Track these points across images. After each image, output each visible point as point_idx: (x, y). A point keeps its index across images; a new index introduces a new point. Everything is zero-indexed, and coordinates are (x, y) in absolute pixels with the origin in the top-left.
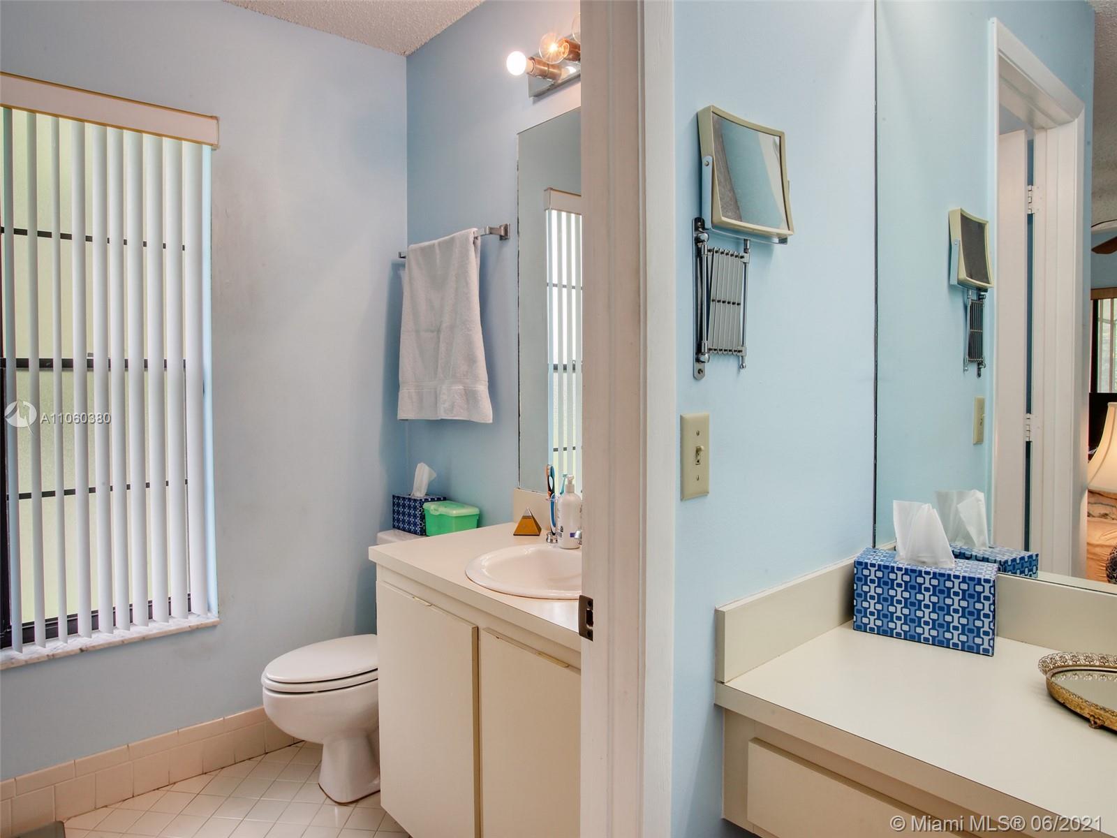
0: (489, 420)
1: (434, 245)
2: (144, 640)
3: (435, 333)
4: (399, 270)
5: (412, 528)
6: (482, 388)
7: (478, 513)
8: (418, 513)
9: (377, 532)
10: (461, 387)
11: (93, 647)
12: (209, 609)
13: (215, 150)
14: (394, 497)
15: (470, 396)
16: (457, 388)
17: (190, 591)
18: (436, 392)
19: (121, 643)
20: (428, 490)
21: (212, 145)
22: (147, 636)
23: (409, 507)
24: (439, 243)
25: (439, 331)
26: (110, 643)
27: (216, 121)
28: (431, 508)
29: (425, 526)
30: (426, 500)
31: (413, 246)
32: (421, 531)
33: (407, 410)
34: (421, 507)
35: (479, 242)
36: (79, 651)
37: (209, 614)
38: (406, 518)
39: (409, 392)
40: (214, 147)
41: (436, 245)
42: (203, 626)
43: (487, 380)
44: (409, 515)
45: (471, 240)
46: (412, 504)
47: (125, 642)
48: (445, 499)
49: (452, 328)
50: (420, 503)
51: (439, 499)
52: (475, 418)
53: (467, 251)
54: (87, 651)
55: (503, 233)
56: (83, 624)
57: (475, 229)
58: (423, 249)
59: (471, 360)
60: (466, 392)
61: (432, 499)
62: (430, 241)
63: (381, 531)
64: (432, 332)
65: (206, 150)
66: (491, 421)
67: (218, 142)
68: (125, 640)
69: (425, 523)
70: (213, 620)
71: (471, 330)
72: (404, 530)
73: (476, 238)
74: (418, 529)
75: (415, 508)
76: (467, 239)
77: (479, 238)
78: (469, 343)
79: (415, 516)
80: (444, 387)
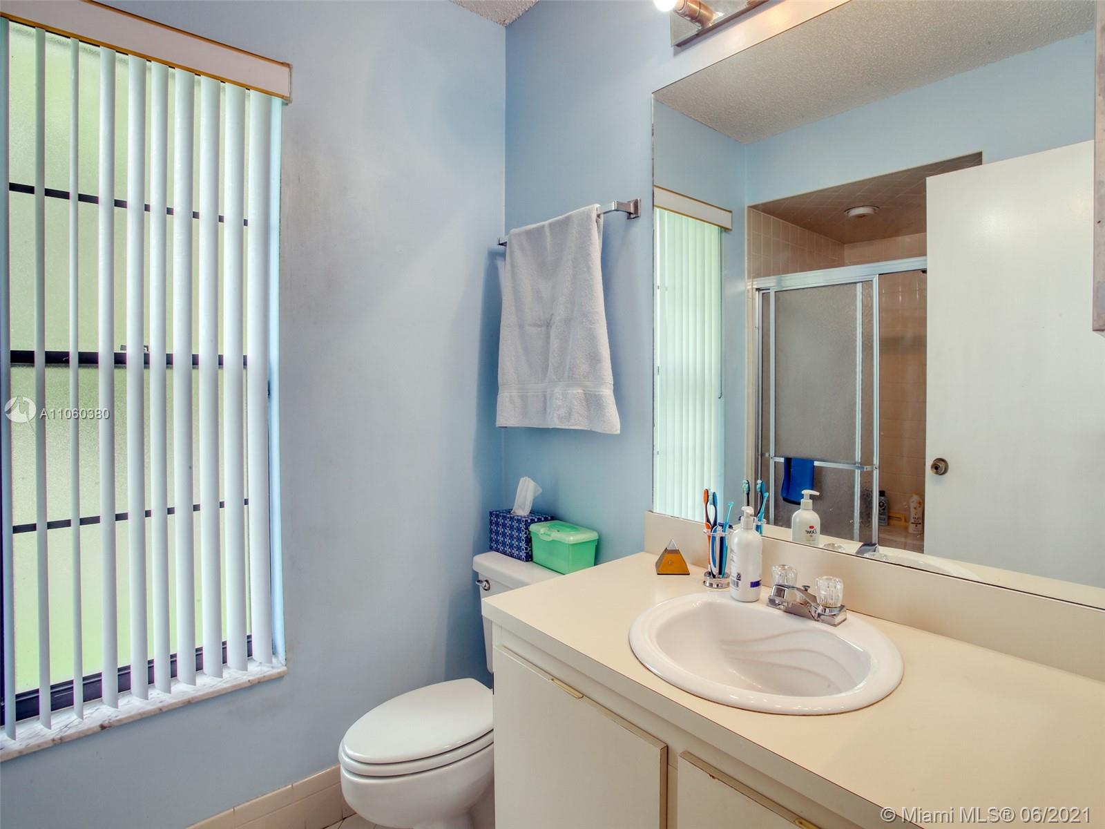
0: (616, 430)
1: (543, 226)
2: (190, 704)
3: (544, 328)
4: (496, 259)
5: (515, 552)
6: (607, 392)
7: (597, 538)
8: (523, 536)
9: (473, 556)
10: (580, 391)
11: (120, 721)
12: (274, 652)
13: (287, 104)
14: (491, 514)
15: (593, 402)
16: (575, 391)
17: (251, 631)
18: (545, 397)
19: (158, 712)
20: (532, 508)
21: (282, 97)
22: (193, 698)
23: (511, 528)
24: (550, 225)
25: (548, 325)
26: (144, 713)
27: (287, 69)
28: (538, 530)
29: (531, 550)
30: (533, 521)
31: (514, 231)
32: (526, 557)
33: (508, 415)
34: (527, 528)
35: (602, 221)
36: (100, 729)
37: (274, 660)
38: (508, 540)
39: (511, 396)
40: (286, 101)
41: (547, 226)
42: (266, 679)
43: (612, 382)
44: (511, 537)
45: (594, 216)
46: (515, 524)
47: (164, 710)
48: (553, 518)
49: (568, 321)
50: (525, 524)
51: (546, 519)
52: (598, 429)
53: (589, 230)
54: (109, 727)
55: (632, 210)
56: (108, 685)
57: (598, 205)
58: (528, 233)
59: (594, 359)
60: (586, 397)
61: (538, 519)
62: (536, 223)
63: (475, 555)
64: (539, 326)
65: (277, 103)
66: (619, 432)
67: (290, 94)
68: (164, 707)
69: (531, 547)
70: (279, 670)
71: (594, 323)
72: (504, 553)
73: (599, 216)
74: (523, 554)
75: (519, 530)
76: (588, 216)
77: (602, 216)
78: (592, 339)
79: (519, 539)
80: (556, 390)
